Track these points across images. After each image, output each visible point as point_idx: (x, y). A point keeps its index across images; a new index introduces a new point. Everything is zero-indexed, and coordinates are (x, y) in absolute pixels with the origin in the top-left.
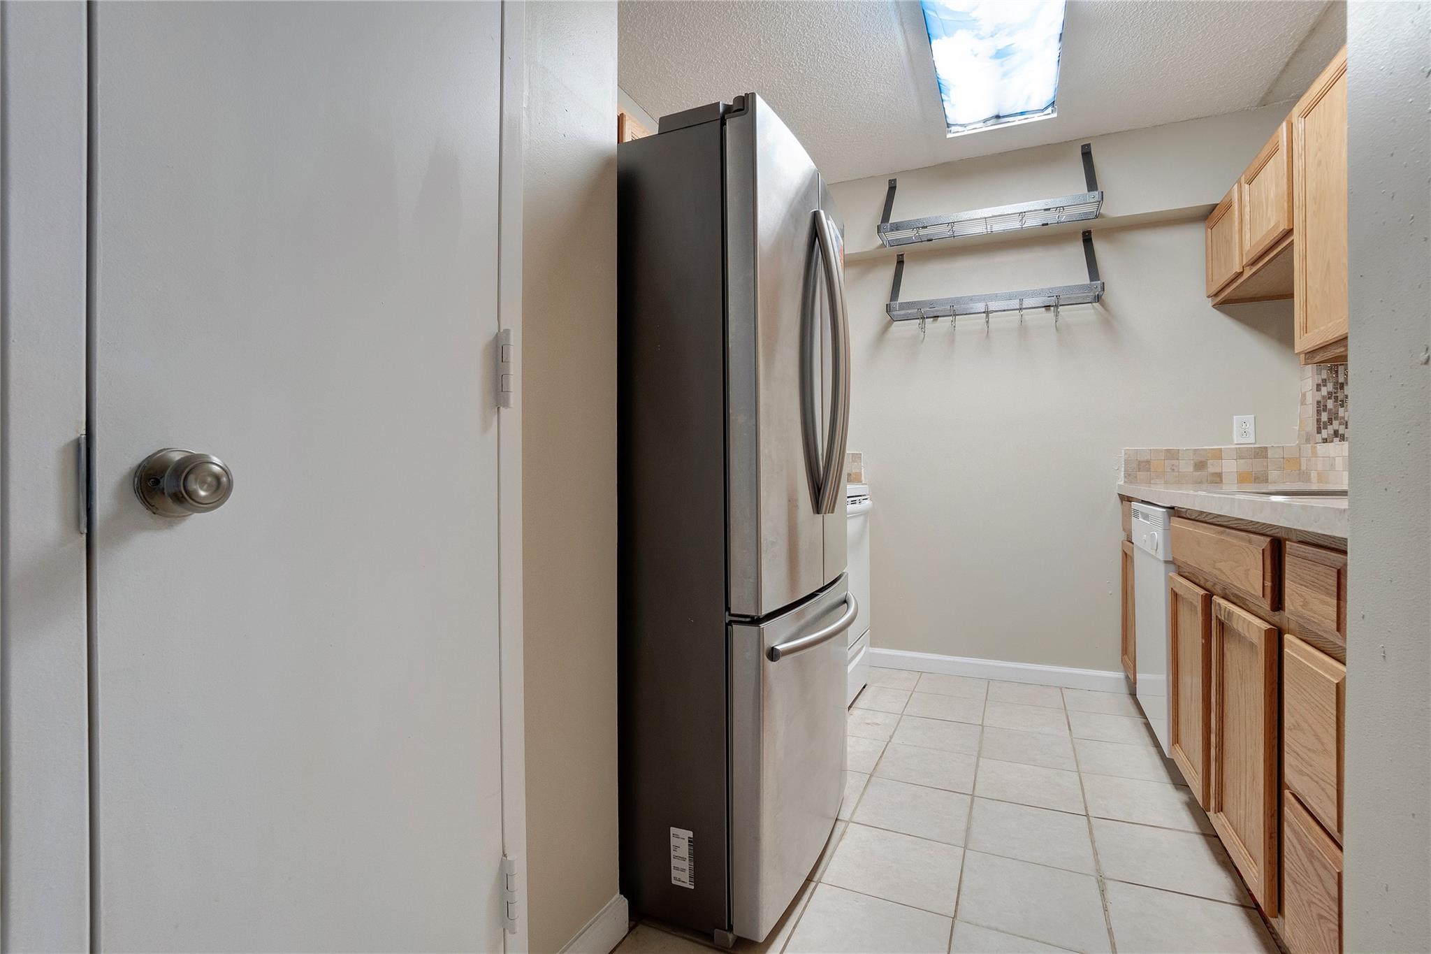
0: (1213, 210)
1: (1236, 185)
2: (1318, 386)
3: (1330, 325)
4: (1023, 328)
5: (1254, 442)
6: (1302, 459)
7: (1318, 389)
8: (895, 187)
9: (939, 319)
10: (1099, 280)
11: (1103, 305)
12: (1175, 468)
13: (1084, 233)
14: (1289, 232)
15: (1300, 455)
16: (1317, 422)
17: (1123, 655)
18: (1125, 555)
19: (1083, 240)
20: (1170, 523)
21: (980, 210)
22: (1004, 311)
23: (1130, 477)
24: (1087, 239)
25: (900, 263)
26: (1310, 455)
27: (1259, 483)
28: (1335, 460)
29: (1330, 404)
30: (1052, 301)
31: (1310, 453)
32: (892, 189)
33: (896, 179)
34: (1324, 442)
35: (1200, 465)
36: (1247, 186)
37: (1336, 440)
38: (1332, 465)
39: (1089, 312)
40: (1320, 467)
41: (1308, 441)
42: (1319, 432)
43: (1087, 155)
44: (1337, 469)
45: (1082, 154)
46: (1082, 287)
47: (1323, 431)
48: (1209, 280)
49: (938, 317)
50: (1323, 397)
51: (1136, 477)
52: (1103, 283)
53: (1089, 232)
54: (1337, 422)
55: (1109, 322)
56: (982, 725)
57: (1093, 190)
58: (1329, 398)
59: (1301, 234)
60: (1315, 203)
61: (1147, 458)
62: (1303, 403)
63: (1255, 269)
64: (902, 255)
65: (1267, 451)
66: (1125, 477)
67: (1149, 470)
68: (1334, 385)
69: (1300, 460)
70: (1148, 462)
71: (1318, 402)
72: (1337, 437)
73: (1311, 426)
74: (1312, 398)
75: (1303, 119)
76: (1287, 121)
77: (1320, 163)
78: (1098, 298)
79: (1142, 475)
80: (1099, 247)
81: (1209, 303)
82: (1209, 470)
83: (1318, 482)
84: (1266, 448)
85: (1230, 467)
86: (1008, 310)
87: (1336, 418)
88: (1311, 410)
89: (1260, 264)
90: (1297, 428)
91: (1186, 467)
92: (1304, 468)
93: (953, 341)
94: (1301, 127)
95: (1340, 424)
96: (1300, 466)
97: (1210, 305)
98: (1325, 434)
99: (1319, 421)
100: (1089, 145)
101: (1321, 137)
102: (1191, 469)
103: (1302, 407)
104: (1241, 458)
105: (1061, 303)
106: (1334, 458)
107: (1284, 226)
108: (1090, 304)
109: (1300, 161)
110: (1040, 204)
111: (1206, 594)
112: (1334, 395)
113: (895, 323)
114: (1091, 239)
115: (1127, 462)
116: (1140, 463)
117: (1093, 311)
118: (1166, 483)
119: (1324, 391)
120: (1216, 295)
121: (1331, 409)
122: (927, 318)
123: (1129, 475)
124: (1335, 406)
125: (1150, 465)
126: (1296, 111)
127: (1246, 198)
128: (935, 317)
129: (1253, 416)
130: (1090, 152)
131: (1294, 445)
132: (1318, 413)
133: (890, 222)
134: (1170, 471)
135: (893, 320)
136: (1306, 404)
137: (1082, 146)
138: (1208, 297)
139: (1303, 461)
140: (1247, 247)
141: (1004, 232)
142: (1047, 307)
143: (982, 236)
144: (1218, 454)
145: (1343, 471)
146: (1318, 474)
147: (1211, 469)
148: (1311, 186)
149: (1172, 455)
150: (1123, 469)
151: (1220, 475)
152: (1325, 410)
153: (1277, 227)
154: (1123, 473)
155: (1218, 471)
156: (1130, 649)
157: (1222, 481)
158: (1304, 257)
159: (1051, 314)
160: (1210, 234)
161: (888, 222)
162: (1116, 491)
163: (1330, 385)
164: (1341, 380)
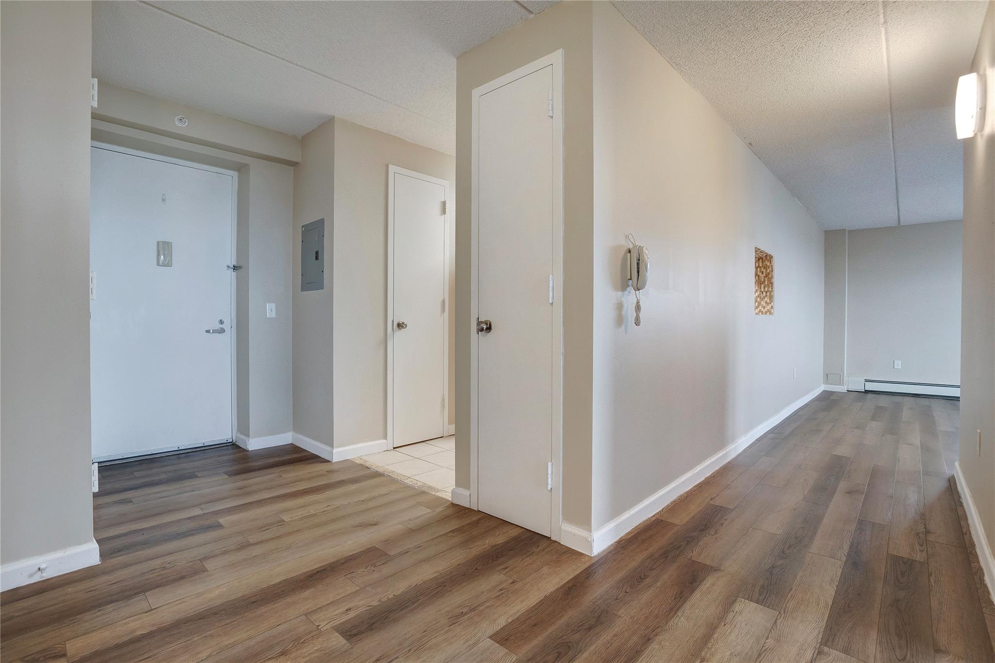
163: (759, 292)
164: (762, 290)
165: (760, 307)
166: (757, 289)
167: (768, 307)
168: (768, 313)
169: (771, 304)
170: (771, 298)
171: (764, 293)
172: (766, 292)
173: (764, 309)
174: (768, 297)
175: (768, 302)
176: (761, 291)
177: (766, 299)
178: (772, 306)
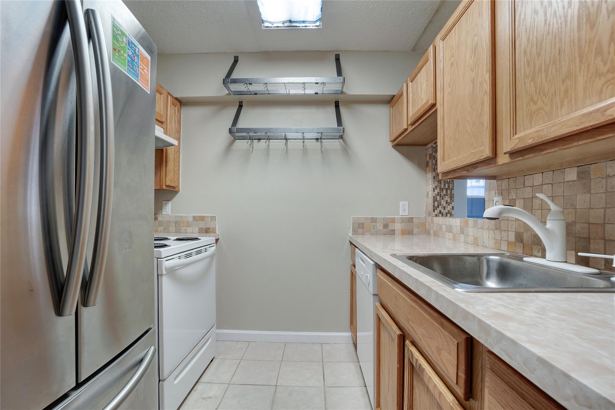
0: (393, 98)
1: (405, 83)
2: (434, 189)
3: (459, 157)
4: (305, 150)
5: (408, 215)
6: (427, 223)
7: (434, 191)
8: (238, 61)
9: (261, 140)
10: (342, 126)
11: (344, 141)
12: (375, 227)
13: (336, 102)
14: (434, 105)
15: (426, 221)
16: (433, 206)
17: (351, 325)
18: (352, 273)
19: (335, 106)
20: (377, 273)
21: (281, 78)
22: (295, 139)
23: (355, 232)
24: (337, 105)
25: (241, 106)
26: (430, 222)
27: (409, 235)
28: (442, 226)
29: (438, 198)
30: (319, 136)
31: (430, 221)
32: (236, 61)
33: (238, 56)
34: (436, 216)
35: (386, 226)
36: (411, 83)
37: (440, 215)
38: (441, 229)
39: (337, 144)
40: (435, 229)
41: (429, 215)
42: (434, 211)
43: (338, 59)
44: (443, 231)
45: (336, 59)
46: (334, 129)
47: (435, 211)
48: (391, 134)
49: (261, 139)
50: (436, 195)
51: (357, 232)
52: (344, 128)
53: (338, 102)
54: (441, 206)
55: (346, 150)
56: (276, 386)
57: (340, 76)
58: (438, 195)
59: (441, 105)
60: (450, 87)
61: (363, 222)
62: (427, 197)
63: (413, 127)
64: (242, 102)
65: (413, 220)
66: (353, 231)
67: (363, 228)
68: (440, 189)
69: (426, 224)
70: (363, 224)
71: (434, 197)
72: (440, 214)
73: (431, 208)
74: (431, 194)
75: (442, 41)
76: (433, 44)
77: (452, 64)
78: (341, 137)
79: (360, 230)
80: (342, 110)
81: (390, 144)
82: (390, 228)
83: (434, 236)
84: (412, 218)
85: (398, 226)
86: (297, 139)
87: (440, 205)
88: (431, 201)
89: (417, 124)
90: (425, 208)
91: (380, 227)
92: (427, 227)
93: (268, 154)
94: (441, 45)
95: (442, 208)
96: (426, 227)
97: (391, 146)
98: (437, 212)
99: (434, 206)
100: (339, 55)
101: (453, 49)
102: (382, 228)
103: (427, 198)
104: (402, 222)
105: (323, 138)
106: (442, 225)
107: (431, 102)
108: (338, 140)
109: (441, 64)
110: (313, 80)
111: (401, 334)
112: (440, 194)
113: (237, 141)
114: (339, 106)
115: (354, 224)
116: (359, 224)
117: (339, 143)
118: (371, 234)
119: (436, 191)
120: (394, 141)
121: (439, 201)
122: (254, 139)
123: (354, 231)
124: (440, 199)
125: (364, 225)
126: (439, 37)
127: (410, 89)
128: (259, 139)
129: (408, 202)
130: (339, 59)
131: (424, 216)
132: (434, 202)
133: (230, 78)
134: (373, 228)
135: (236, 139)
136: (428, 197)
137: (335, 54)
138: (390, 142)
139: (427, 224)
140: (410, 115)
141: (296, 95)
142: (317, 139)
143: (283, 95)
144: (393, 220)
145: (446, 232)
146: (434, 232)
147: (391, 228)
148: (447, 78)
149: (374, 220)
150: (351, 227)
151: (394, 231)
152: (436, 201)
153: (427, 103)
154: (352, 229)
155: (393, 228)
156: (354, 323)
157: (394, 234)
158: (443, 118)
159: (319, 144)
160: (391, 110)
161: (229, 78)
162: (348, 239)
163: (438, 189)
164: (442, 187)
165: (440, 207)
166: (436, 185)
167: (449, 208)
168: (449, 215)
169: (451, 204)
170: (452, 197)
171: (444, 191)
172: (447, 190)
173: (444, 209)
174: (449, 196)
175: (449, 201)
176: (440, 188)
177: (447, 198)
178: (453, 207)
